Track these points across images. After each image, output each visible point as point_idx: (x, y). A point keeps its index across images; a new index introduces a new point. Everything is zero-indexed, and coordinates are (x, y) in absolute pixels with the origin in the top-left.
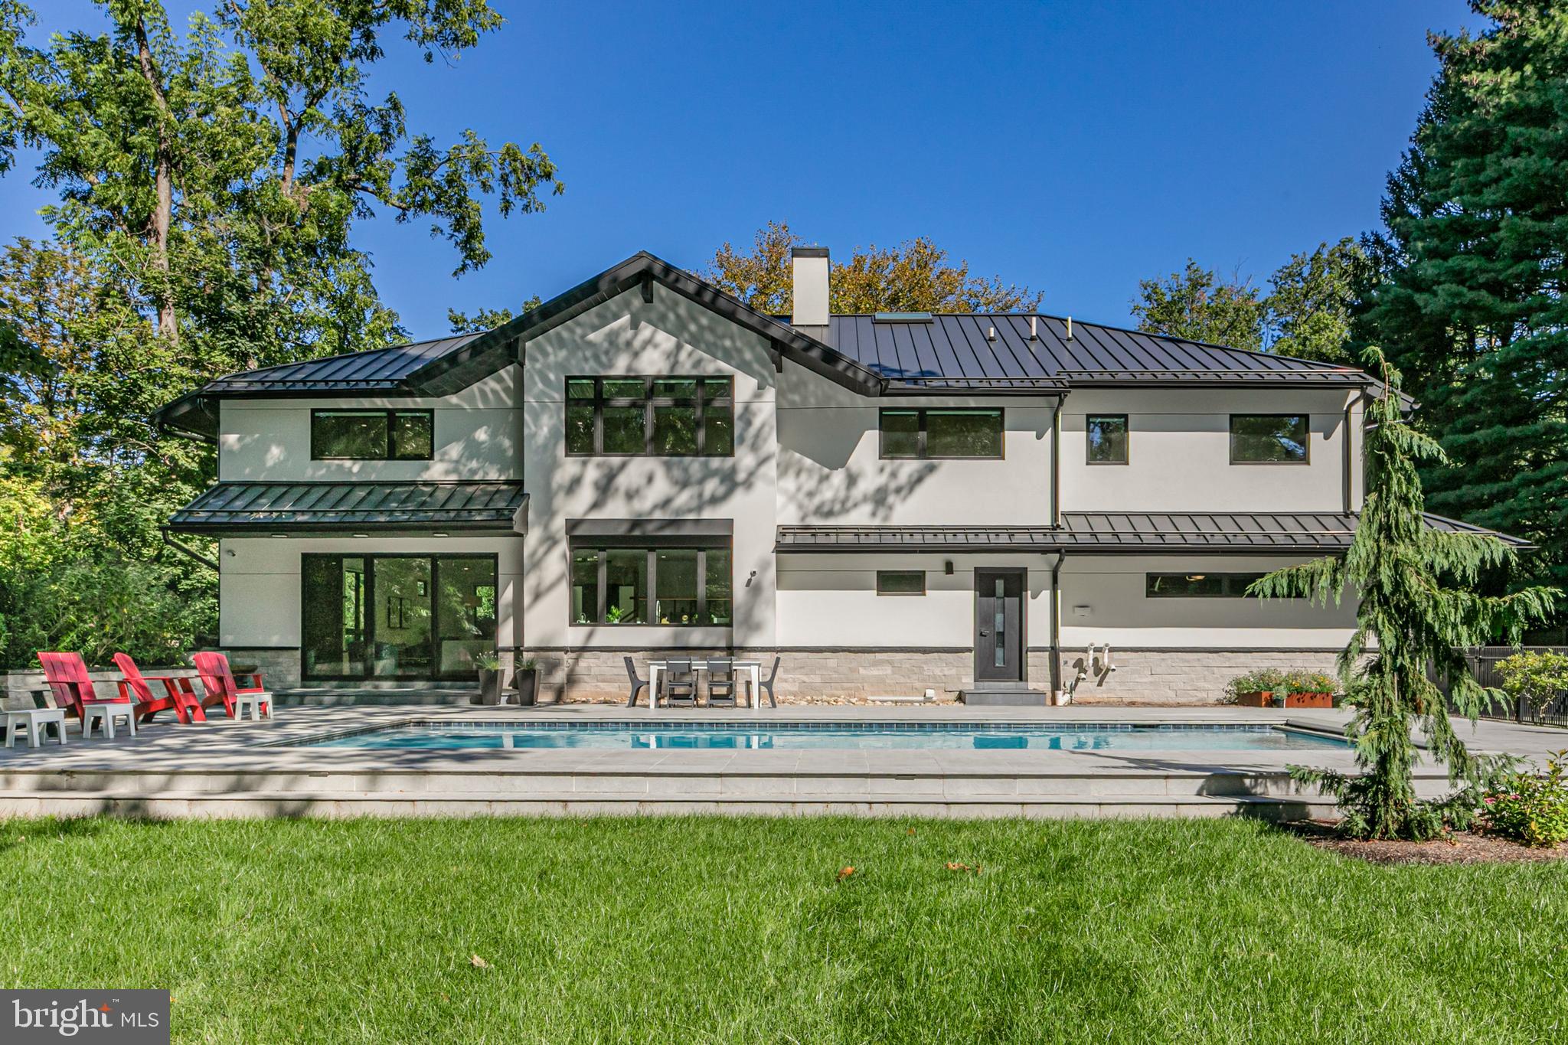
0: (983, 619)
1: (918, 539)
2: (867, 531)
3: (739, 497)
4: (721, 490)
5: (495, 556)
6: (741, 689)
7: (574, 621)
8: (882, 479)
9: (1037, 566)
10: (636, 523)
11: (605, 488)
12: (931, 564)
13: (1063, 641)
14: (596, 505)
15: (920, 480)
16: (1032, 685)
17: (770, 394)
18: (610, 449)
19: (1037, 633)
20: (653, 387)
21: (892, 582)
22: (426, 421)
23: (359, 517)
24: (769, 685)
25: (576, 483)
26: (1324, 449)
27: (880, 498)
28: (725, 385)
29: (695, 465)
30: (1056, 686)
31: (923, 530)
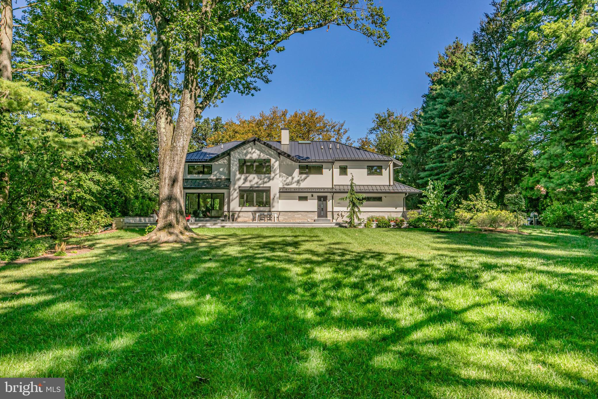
0: (319, 206)
1: (306, 190)
2: (296, 188)
3: (271, 181)
4: (268, 180)
5: (224, 193)
6: (273, 219)
7: (239, 206)
8: (299, 178)
9: (329, 195)
10: (251, 187)
11: (245, 180)
12: (309, 195)
13: (334, 210)
14: (244, 183)
15: (306, 178)
16: (328, 219)
17: (278, 163)
18: (247, 173)
19: (329, 209)
20: (255, 161)
21: (301, 199)
22: (210, 168)
23: (200, 186)
24: (278, 217)
25: (240, 179)
26: (385, 172)
27: (298, 182)
28: (269, 161)
29: (263, 176)
30: (333, 218)
31: (307, 188)
